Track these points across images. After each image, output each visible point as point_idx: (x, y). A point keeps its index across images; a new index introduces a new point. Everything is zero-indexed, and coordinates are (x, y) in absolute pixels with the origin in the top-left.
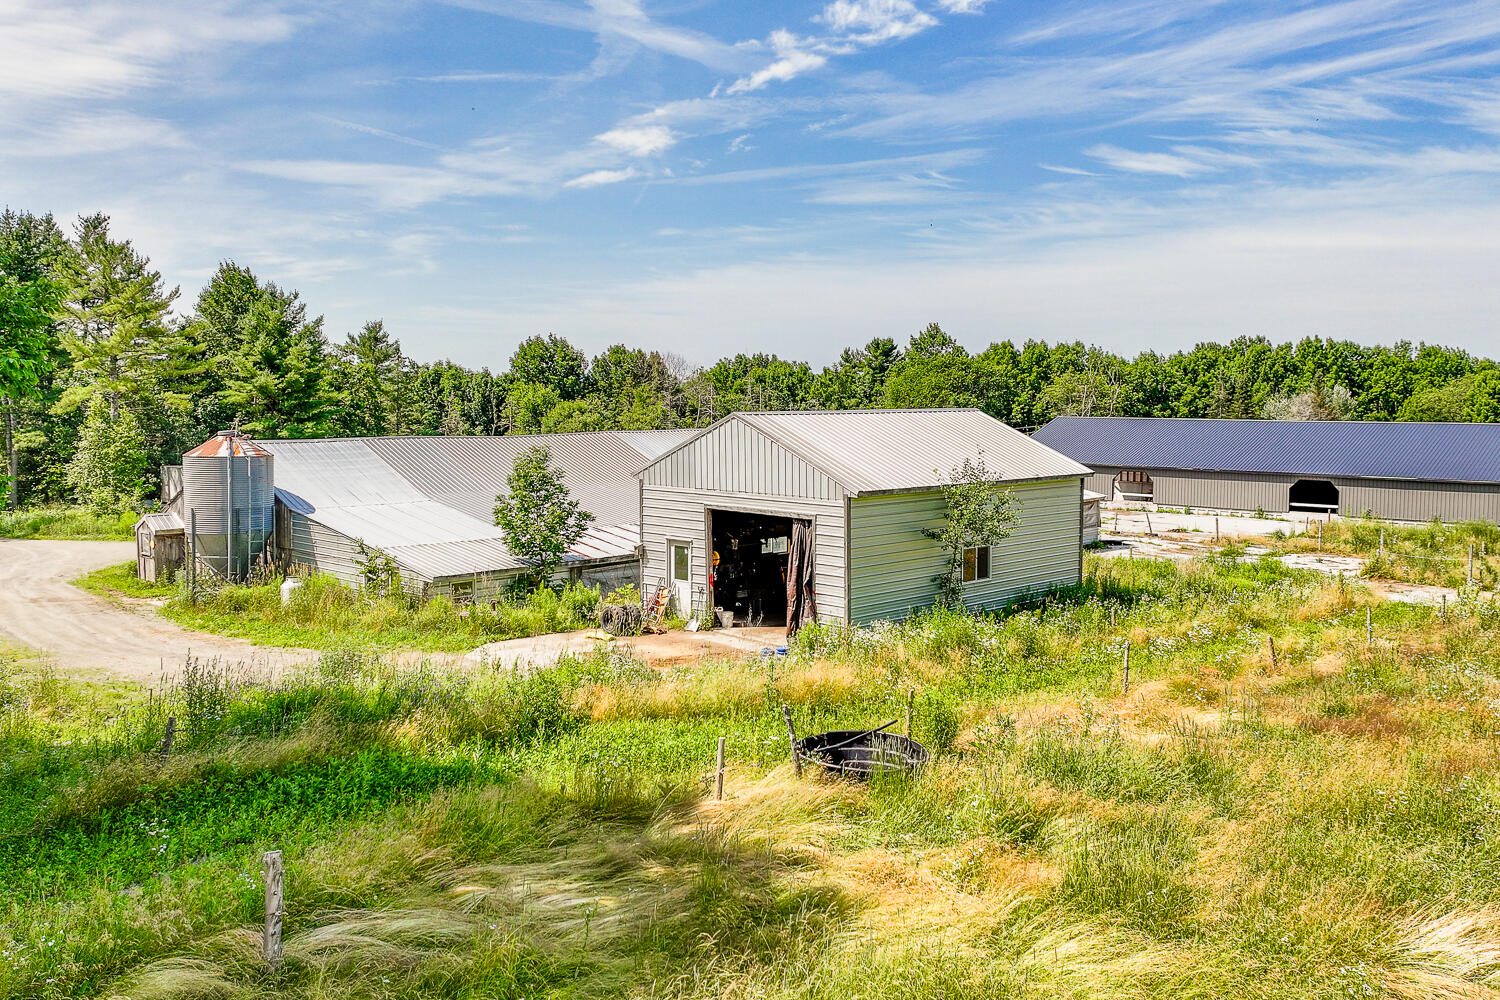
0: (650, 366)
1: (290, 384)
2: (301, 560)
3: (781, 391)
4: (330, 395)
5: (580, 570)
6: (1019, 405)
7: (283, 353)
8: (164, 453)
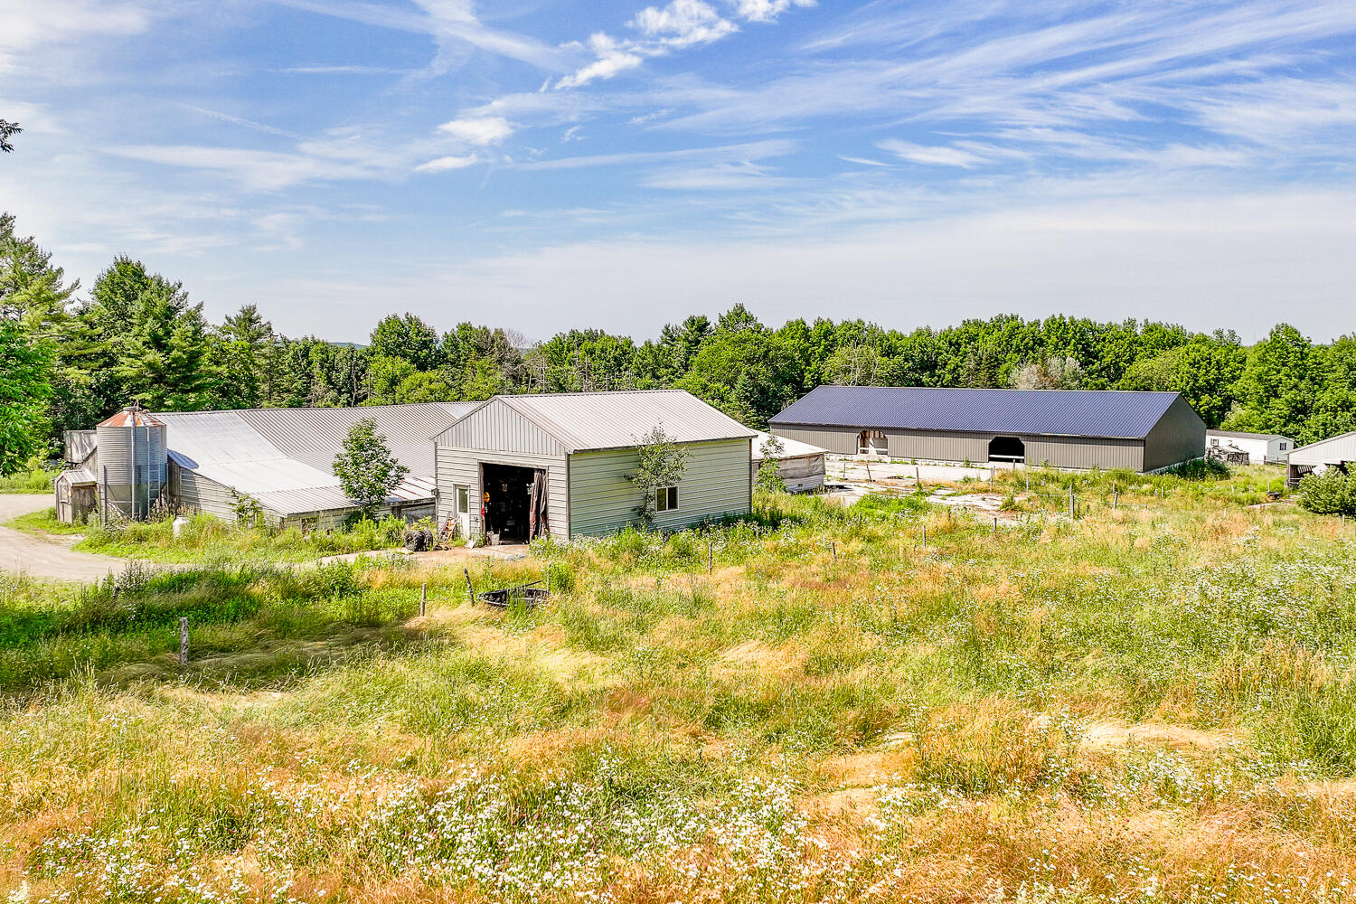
0: (493, 341)
1: (175, 360)
2: (188, 503)
3: (609, 361)
4: (211, 368)
5: (399, 508)
6: (810, 373)
7: (168, 334)
8: (66, 419)
